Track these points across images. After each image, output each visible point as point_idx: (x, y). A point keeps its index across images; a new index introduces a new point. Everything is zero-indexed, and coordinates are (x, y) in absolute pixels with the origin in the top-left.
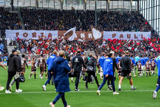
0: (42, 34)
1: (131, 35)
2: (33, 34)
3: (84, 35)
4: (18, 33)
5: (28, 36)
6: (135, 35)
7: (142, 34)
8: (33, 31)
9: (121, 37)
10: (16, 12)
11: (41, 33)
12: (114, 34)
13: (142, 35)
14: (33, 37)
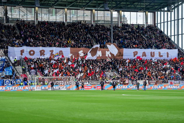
0: (52, 51)
1: (155, 53)
2: (41, 51)
3: (101, 52)
4: (24, 50)
5: (35, 54)
6: (160, 53)
7: (168, 52)
8: (41, 48)
9: (144, 55)
10: (12, 24)
11: (50, 51)
12: (135, 52)
13: (168, 54)
14: (41, 55)
